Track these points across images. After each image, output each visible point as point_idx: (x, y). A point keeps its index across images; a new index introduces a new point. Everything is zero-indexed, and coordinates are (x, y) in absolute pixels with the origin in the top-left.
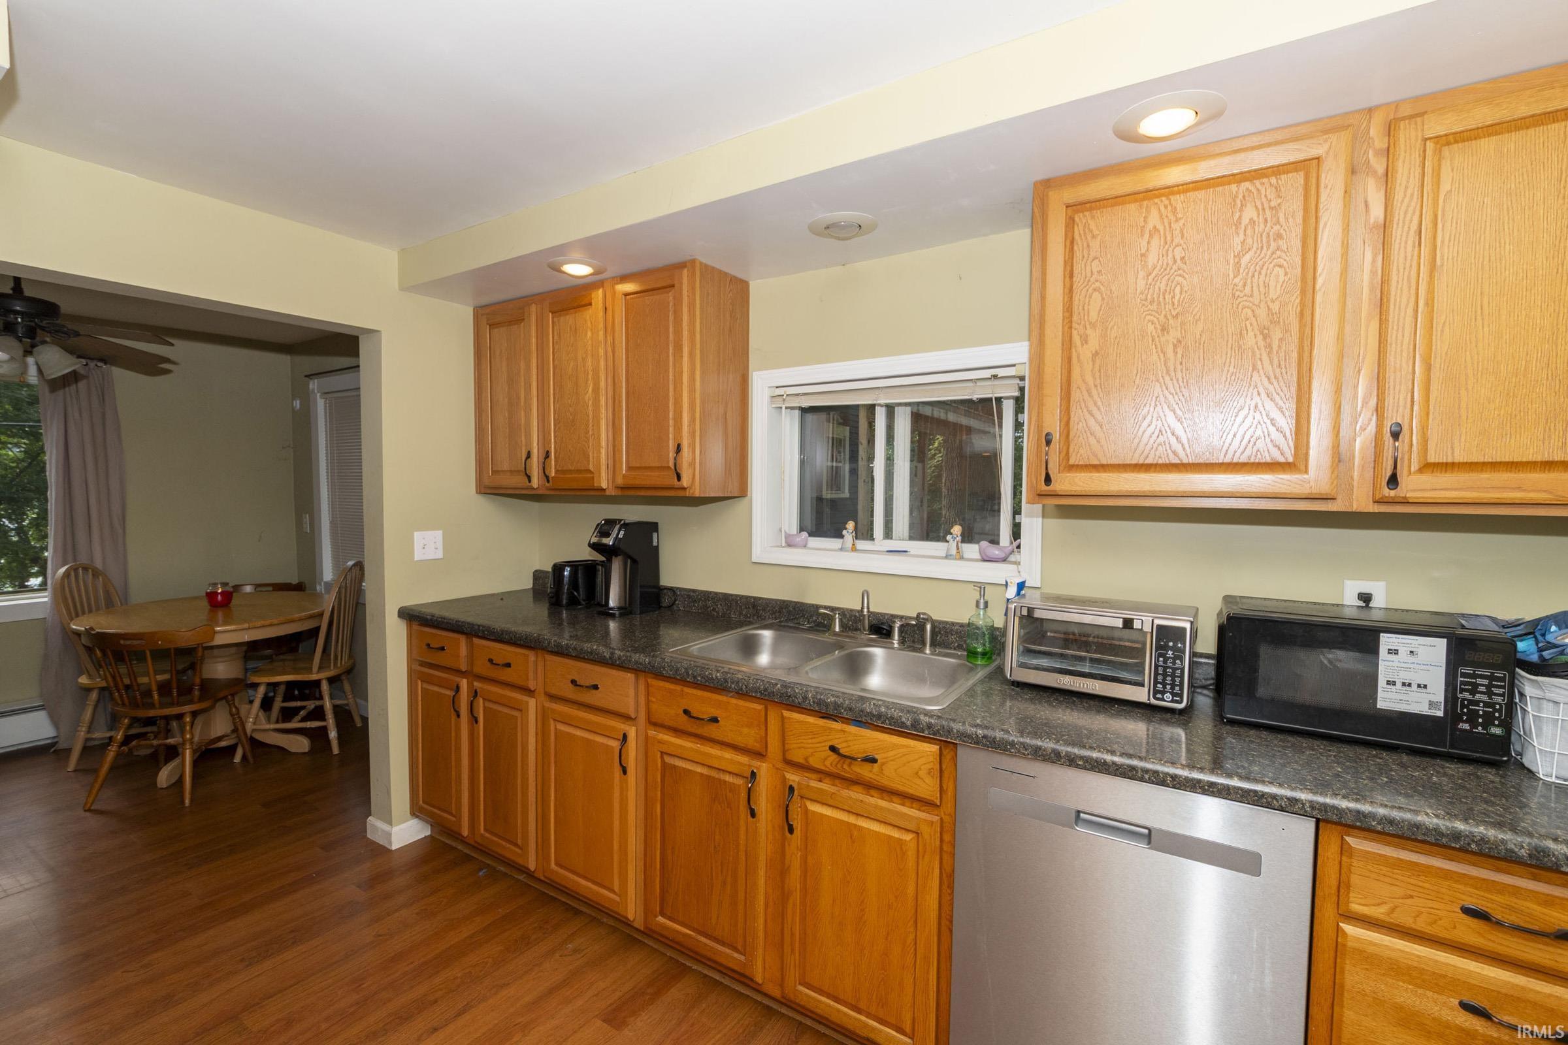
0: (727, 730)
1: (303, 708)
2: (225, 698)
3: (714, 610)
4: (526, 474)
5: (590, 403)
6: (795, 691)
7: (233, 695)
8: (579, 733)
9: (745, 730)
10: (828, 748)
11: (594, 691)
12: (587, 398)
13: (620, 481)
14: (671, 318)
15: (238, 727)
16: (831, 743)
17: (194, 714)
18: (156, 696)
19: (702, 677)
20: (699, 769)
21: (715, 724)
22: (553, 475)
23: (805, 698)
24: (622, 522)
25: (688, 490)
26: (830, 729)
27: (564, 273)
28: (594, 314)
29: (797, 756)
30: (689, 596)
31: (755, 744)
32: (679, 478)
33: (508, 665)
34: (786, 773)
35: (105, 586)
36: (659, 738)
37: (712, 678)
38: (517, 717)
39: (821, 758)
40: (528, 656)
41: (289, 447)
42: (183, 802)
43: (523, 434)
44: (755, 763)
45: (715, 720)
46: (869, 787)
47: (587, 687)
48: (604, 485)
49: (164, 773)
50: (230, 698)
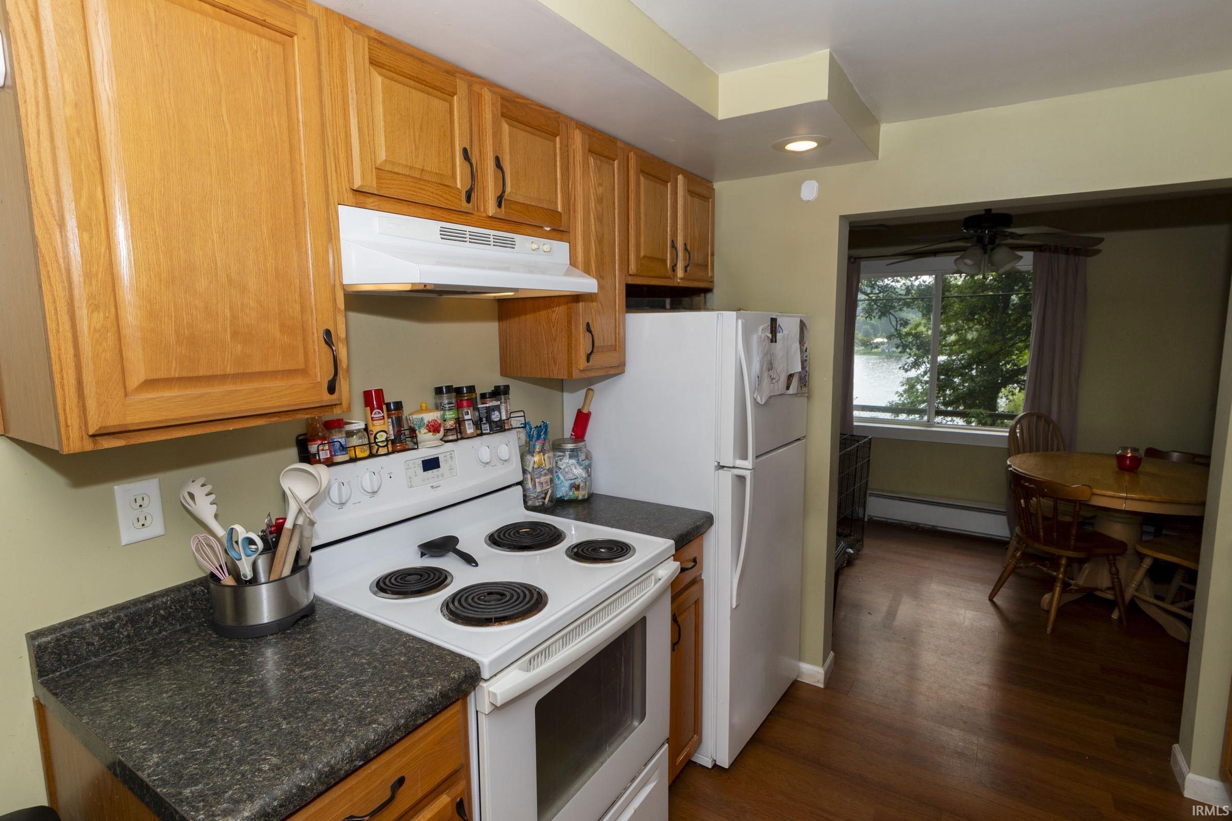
2: (1106, 554)
7: (1116, 555)
15: (1118, 588)
42: (1046, 627)
49: (1047, 597)
50: (1111, 557)
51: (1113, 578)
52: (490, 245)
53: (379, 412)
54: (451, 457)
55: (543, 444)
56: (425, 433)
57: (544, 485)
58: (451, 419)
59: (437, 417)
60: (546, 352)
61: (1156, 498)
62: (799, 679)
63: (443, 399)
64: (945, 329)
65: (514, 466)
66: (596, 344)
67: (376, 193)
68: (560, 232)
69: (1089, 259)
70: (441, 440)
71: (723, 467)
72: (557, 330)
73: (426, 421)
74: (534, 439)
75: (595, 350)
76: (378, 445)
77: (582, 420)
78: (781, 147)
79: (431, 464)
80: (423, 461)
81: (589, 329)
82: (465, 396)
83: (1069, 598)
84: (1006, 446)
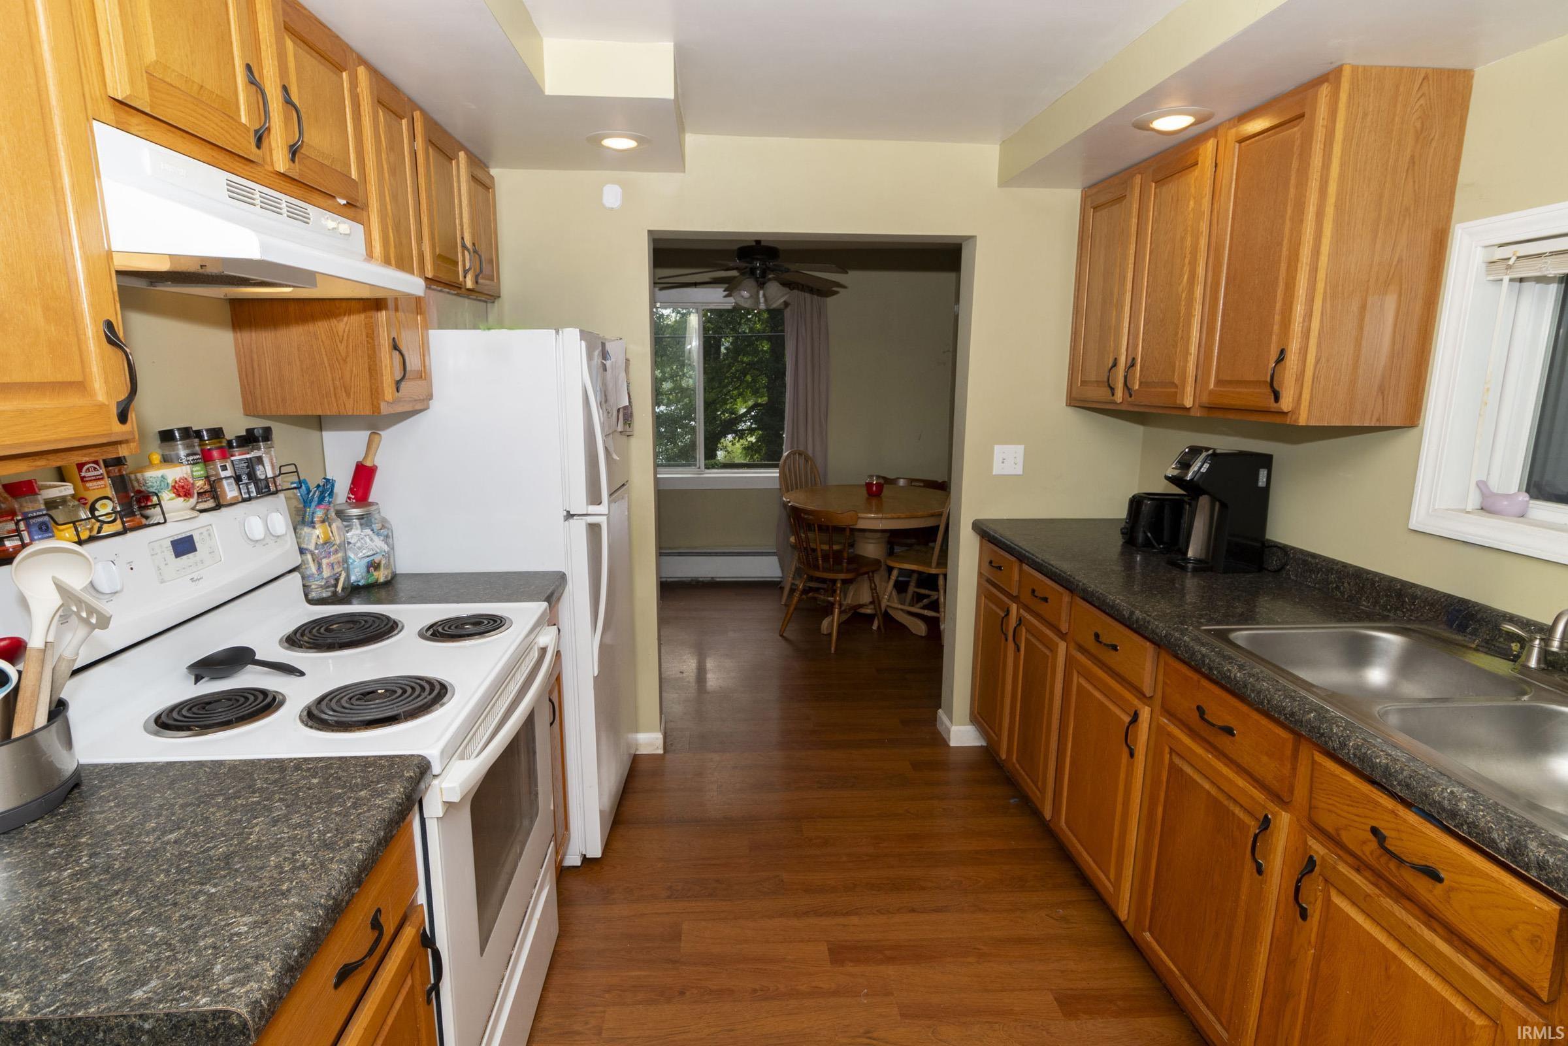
0: (1244, 745)
1: (928, 596)
2: (867, 573)
3: (1337, 588)
4: (1109, 385)
5: (1184, 296)
6: (1332, 730)
7: (873, 572)
8: (1097, 694)
9: (1265, 759)
10: (1368, 828)
11: (1113, 653)
12: (1180, 289)
13: (1205, 399)
14: (1295, 165)
15: (875, 601)
16: (1375, 824)
17: (846, 582)
18: (820, 562)
19: (1219, 672)
20: (1207, 786)
21: (1231, 738)
22: (1137, 387)
23: (1343, 745)
24: (1210, 452)
25: (1290, 415)
26: (1377, 803)
27: (1153, 130)
28: (1200, 179)
29: (1328, 822)
30: (1305, 562)
31: (1274, 782)
32: (1277, 398)
33: (1046, 600)
34: (1309, 838)
35: (812, 468)
36: (1169, 729)
37: (1229, 677)
38: (1048, 656)
39: (1357, 837)
40: (1062, 594)
41: (949, 351)
42: (830, 649)
43: (1112, 338)
44: (1272, 808)
45: (1229, 731)
46: (1430, 916)
47: (1105, 644)
48: (1188, 403)
49: (825, 623)
50: (871, 574)
51: (873, 593)
52: (281, 214)
53: (95, 469)
54: (209, 535)
55: (328, 510)
56: (171, 499)
57: (335, 567)
58: (199, 478)
59: (187, 474)
60: (330, 378)
61: (903, 515)
62: (638, 753)
63: (178, 449)
64: (660, 375)
65: (289, 543)
66: (408, 368)
67: (147, 110)
68: (354, 208)
69: (829, 299)
70: (193, 509)
71: (573, 515)
72: (347, 347)
73: (170, 481)
74: (313, 504)
75: (407, 375)
76: (99, 521)
77: (363, 477)
78: (597, 140)
79: (184, 546)
80: (172, 542)
81: (396, 347)
82: (207, 444)
83: (845, 617)
84: (778, 487)
